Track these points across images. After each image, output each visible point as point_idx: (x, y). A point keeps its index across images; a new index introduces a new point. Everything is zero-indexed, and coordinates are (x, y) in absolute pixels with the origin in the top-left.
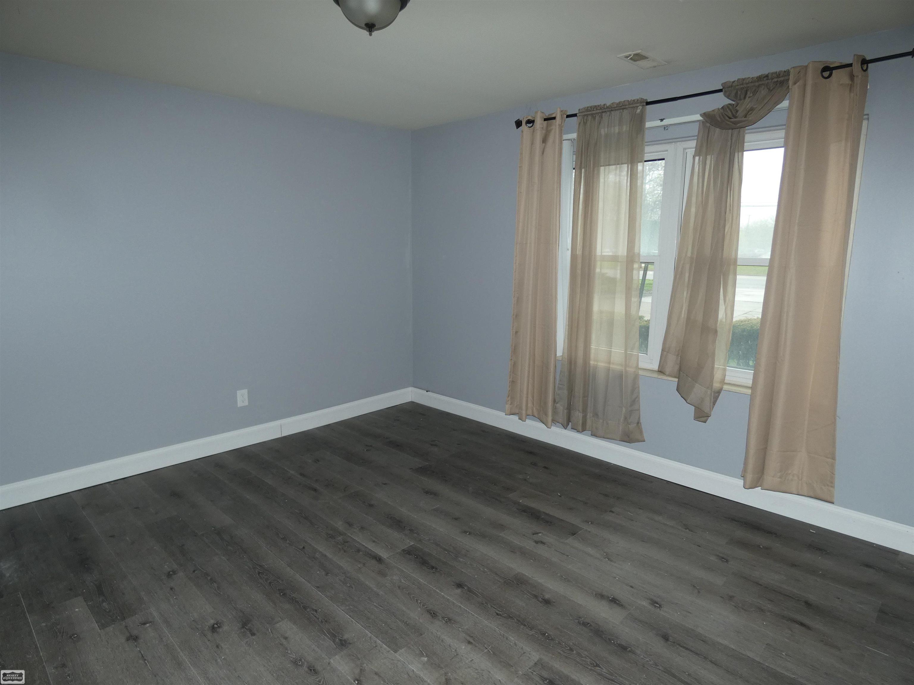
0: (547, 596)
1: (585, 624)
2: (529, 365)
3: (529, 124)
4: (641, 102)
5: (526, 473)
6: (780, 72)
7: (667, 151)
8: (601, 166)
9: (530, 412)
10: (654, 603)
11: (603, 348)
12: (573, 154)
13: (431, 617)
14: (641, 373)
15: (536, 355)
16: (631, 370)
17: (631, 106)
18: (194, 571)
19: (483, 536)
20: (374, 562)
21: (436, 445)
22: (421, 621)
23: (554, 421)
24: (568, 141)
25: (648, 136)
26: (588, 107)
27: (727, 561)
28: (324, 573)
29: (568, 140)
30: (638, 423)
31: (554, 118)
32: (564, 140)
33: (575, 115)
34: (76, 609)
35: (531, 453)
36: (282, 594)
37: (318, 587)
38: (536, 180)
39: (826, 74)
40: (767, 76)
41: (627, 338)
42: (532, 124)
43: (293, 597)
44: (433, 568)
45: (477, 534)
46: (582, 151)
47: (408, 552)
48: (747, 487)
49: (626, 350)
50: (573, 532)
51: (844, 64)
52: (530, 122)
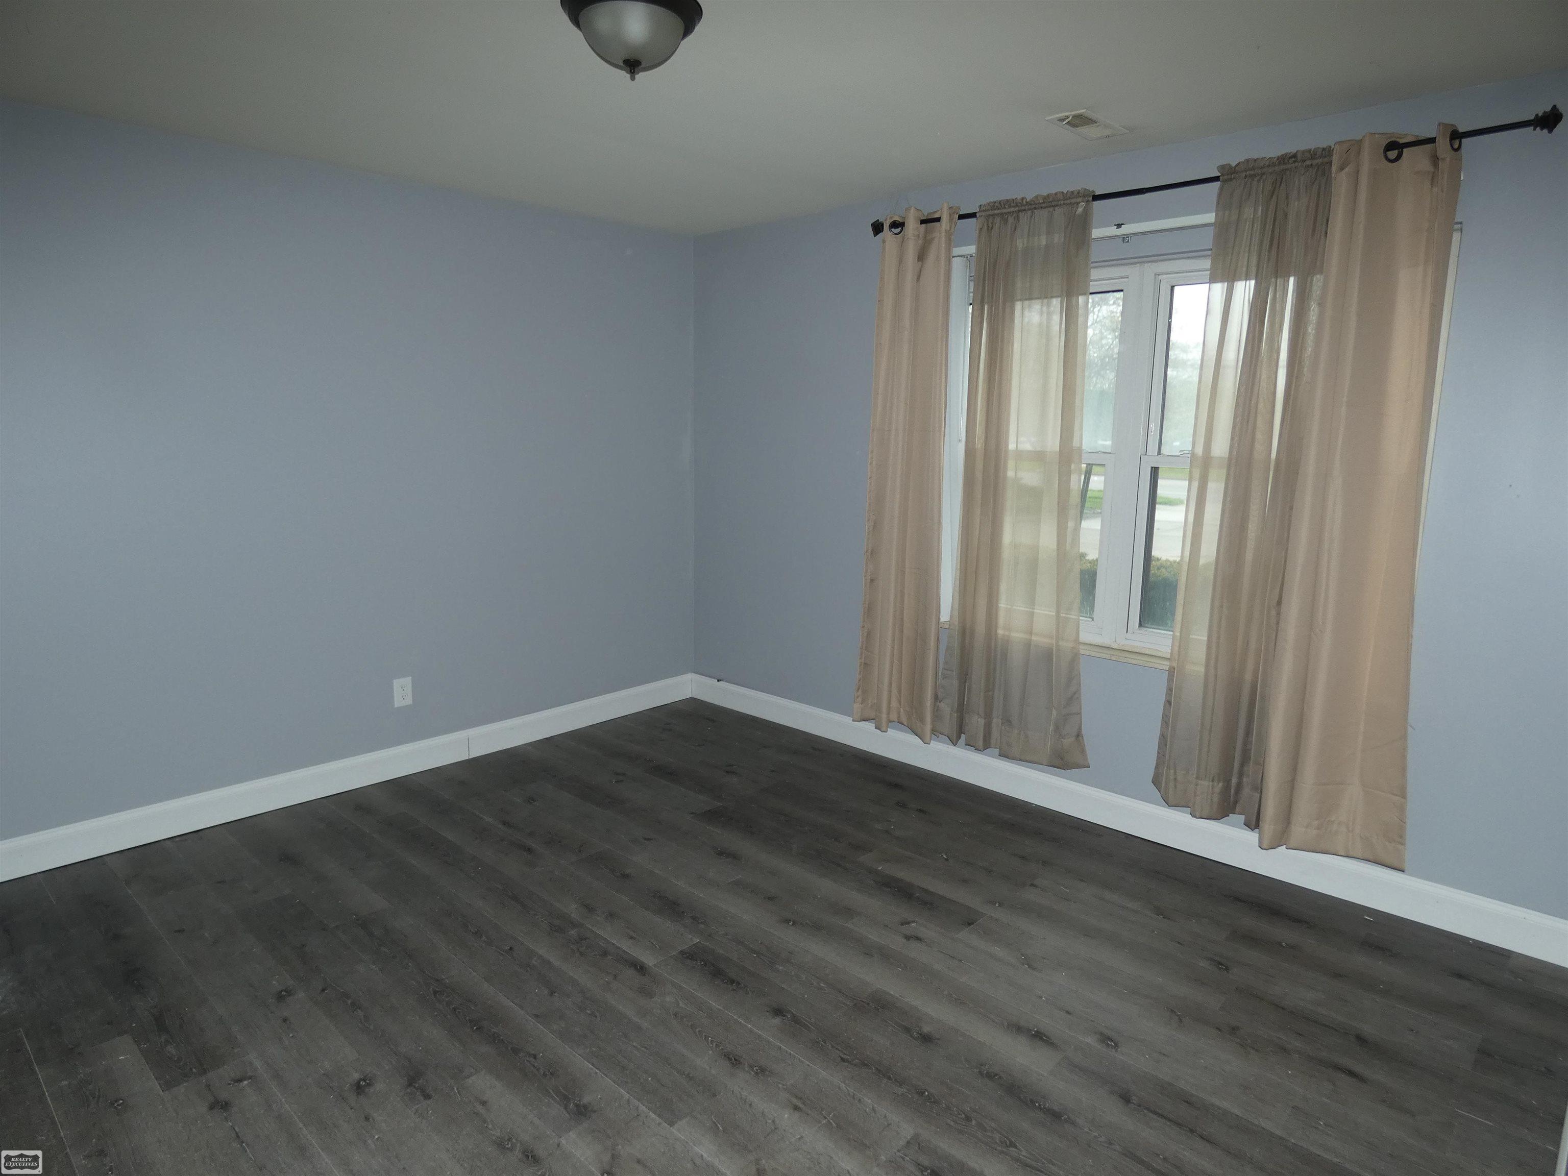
0: (926, 1029)
1: (991, 1076)
2: (894, 636)
3: (895, 228)
4: (1084, 196)
5: (888, 821)
6: (1316, 149)
7: (1128, 278)
8: (1017, 300)
9: (894, 716)
10: (1106, 1039)
11: (1020, 607)
12: (970, 281)
13: (731, 1065)
14: (1083, 650)
15: (905, 619)
16: (1066, 645)
17: (1068, 202)
18: (323, 990)
19: (816, 928)
20: (630, 972)
21: (734, 773)
22: (713, 1072)
23: (934, 731)
24: (960, 258)
25: (1095, 252)
26: (995, 202)
27: (1227, 969)
28: (546, 992)
29: (961, 256)
30: (1078, 736)
31: (938, 220)
32: (953, 257)
33: (972, 215)
34: (120, 1057)
35: (896, 786)
36: (475, 1028)
37: (537, 1016)
38: (907, 322)
39: (1393, 154)
40: (1294, 156)
41: (1060, 590)
42: (900, 228)
43: (495, 1033)
44: (732, 982)
45: (806, 923)
46: (984, 277)
47: (690, 956)
48: (1265, 845)
49: (1058, 612)
50: (969, 920)
51: (1422, 138)
52: (898, 225)
